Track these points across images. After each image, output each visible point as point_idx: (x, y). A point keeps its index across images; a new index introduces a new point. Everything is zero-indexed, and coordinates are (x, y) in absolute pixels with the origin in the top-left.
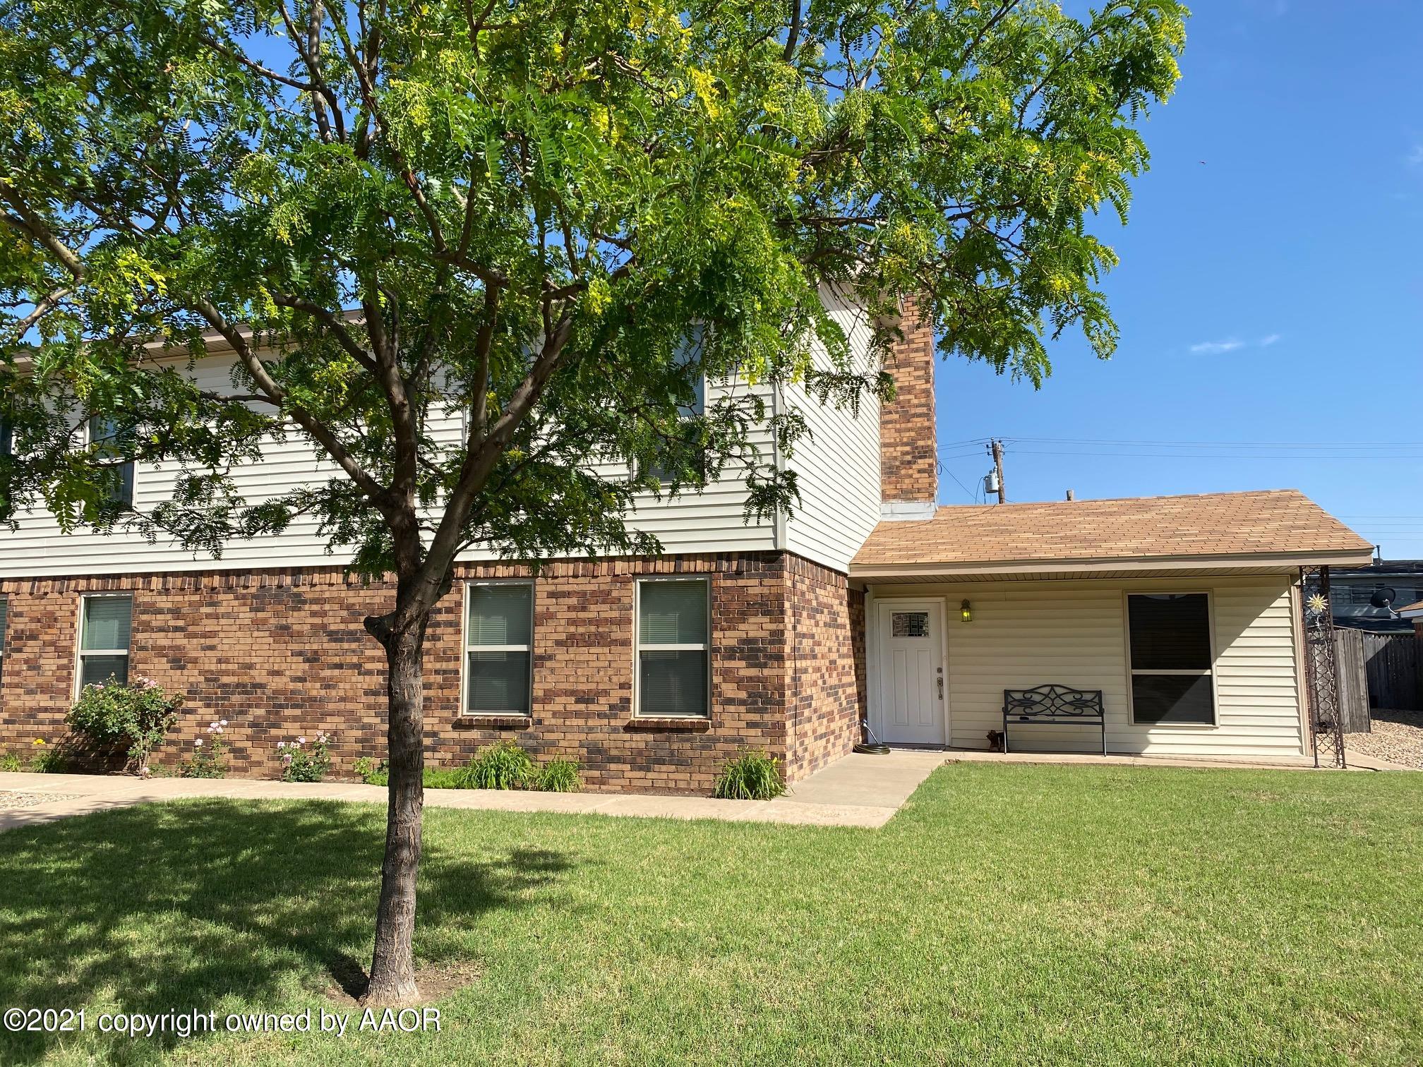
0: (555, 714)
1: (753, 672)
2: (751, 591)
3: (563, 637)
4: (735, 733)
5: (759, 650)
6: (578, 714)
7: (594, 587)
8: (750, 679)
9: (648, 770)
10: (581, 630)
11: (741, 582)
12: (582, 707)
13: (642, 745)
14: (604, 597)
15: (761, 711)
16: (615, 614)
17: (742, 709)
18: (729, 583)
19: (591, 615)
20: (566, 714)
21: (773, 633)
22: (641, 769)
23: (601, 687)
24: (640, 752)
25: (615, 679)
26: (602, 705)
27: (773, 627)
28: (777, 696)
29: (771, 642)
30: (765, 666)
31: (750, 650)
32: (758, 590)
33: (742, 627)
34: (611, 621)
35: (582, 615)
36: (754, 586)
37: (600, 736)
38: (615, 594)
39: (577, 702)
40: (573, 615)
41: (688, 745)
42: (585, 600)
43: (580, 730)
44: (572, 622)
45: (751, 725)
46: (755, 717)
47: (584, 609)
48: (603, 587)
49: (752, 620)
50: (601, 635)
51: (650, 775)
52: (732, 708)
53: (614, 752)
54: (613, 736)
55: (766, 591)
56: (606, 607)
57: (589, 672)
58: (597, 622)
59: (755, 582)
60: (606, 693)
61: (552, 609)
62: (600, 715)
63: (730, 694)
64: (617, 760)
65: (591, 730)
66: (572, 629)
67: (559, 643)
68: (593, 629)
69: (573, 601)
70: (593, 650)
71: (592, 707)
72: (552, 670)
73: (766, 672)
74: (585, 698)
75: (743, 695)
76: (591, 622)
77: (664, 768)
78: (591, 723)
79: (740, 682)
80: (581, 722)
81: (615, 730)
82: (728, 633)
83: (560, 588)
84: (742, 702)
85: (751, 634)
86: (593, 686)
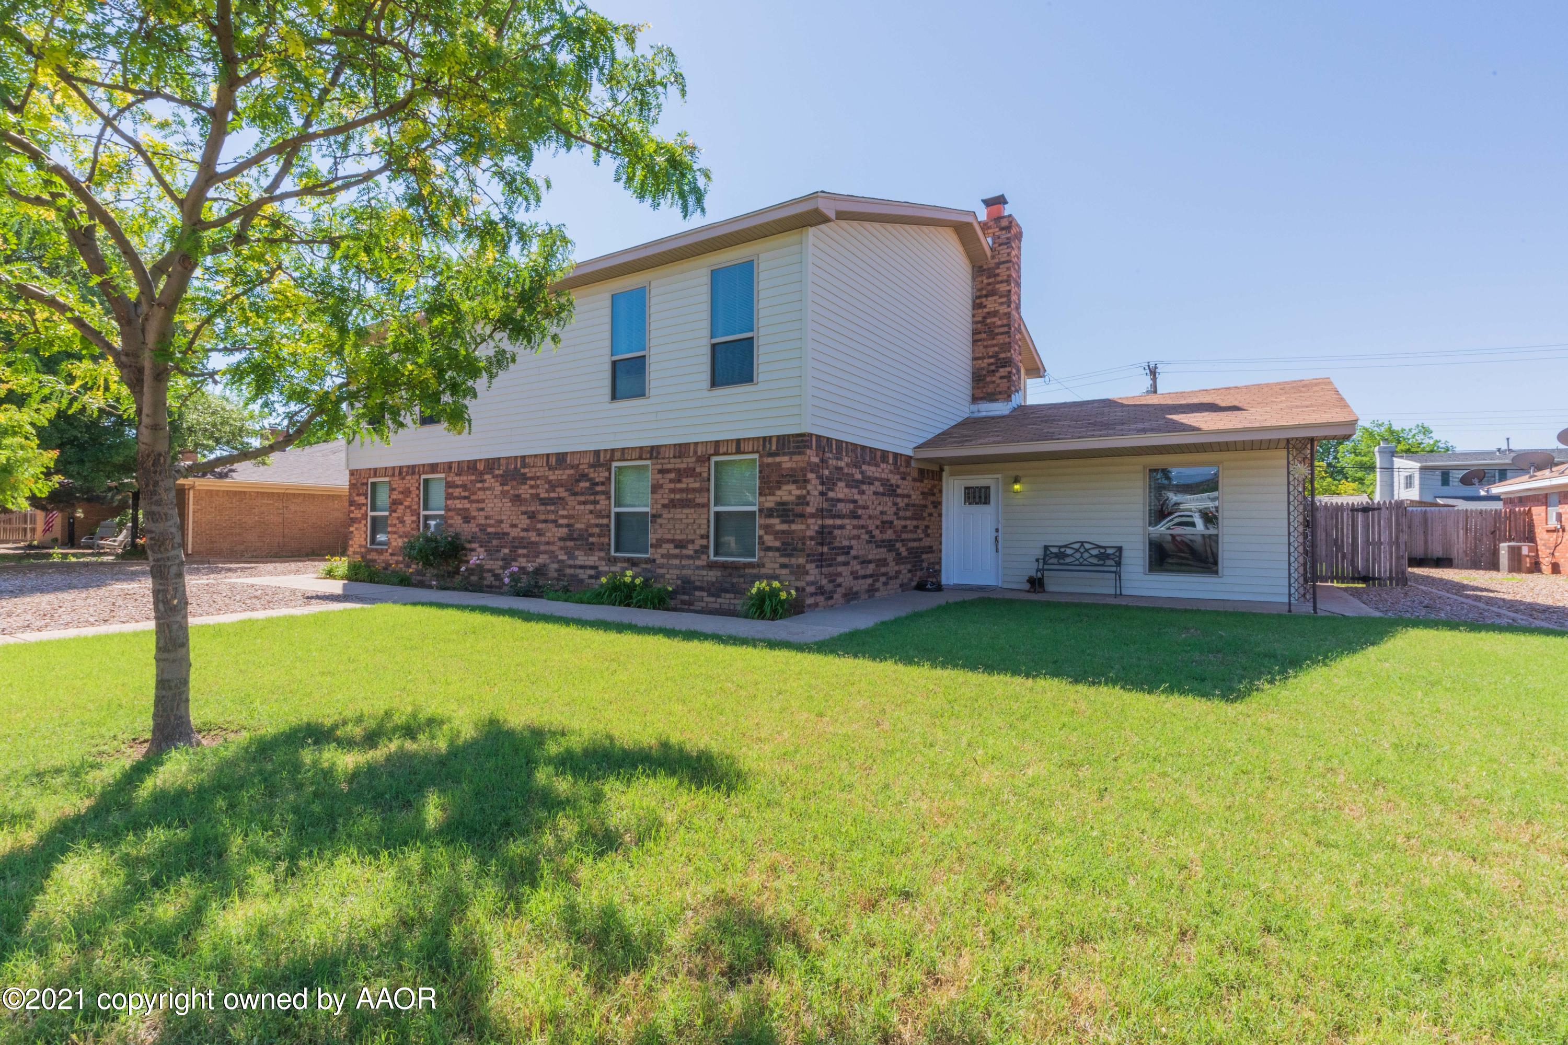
0: (663, 556)
1: (784, 527)
2: (784, 466)
3: (666, 502)
4: (771, 572)
5: (789, 510)
6: (675, 556)
7: (684, 466)
8: (783, 532)
9: (719, 597)
10: (678, 496)
11: (778, 459)
12: (677, 551)
13: (714, 579)
14: (690, 472)
15: (790, 556)
16: (697, 485)
17: (777, 554)
18: (770, 460)
19: (683, 486)
20: (668, 556)
21: (799, 497)
22: (713, 596)
23: (690, 537)
24: (713, 584)
25: (698, 532)
26: (689, 551)
27: (798, 492)
28: (800, 545)
29: (797, 504)
30: (793, 522)
31: (784, 510)
32: (788, 465)
33: (778, 493)
34: (694, 490)
35: (679, 486)
36: (786, 462)
37: (689, 572)
38: (698, 470)
39: (676, 547)
40: (672, 486)
41: (742, 580)
42: (681, 474)
43: (676, 567)
44: (672, 491)
45: (783, 566)
46: (785, 560)
47: (679, 481)
48: (691, 465)
49: (785, 487)
50: (690, 500)
51: (719, 600)
52: (770, 554)
53: (698, 584)
54: (697, 572)
55: (794, 466)
56: (692, 480)
57: (682, 527)
58: (687, 490)
59: (786, 458)
60: (693, 541)
61: (661, 482)
62: (689, 557)
63: (770, 544)
64: (701, 589)
65: (684, 567)
66: (672, 496)
67: (664, 506)
68: (684, 496)
69: (672, 476)
70: (686, 511)
71: (685, 552)
72: (661, 525)
73: (794, 527)
74: (680, 545)
75: (777, 544)
76: (681, 491)
77: (728, 596)
78: (683, 562)
79: (777, 534)
80: (677, 562)
81: (698, 568)
82: (769, 498)
83: (665, 467)
84: (777, 549)
85: (785, 498)
86: (684, 537)
